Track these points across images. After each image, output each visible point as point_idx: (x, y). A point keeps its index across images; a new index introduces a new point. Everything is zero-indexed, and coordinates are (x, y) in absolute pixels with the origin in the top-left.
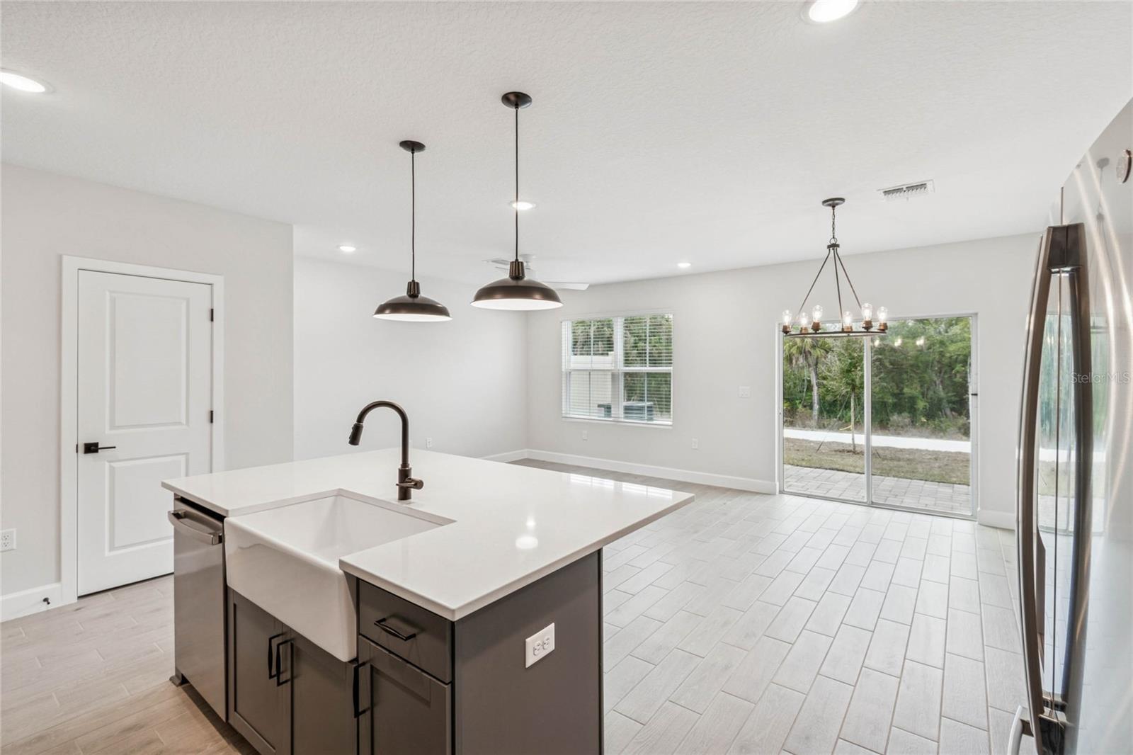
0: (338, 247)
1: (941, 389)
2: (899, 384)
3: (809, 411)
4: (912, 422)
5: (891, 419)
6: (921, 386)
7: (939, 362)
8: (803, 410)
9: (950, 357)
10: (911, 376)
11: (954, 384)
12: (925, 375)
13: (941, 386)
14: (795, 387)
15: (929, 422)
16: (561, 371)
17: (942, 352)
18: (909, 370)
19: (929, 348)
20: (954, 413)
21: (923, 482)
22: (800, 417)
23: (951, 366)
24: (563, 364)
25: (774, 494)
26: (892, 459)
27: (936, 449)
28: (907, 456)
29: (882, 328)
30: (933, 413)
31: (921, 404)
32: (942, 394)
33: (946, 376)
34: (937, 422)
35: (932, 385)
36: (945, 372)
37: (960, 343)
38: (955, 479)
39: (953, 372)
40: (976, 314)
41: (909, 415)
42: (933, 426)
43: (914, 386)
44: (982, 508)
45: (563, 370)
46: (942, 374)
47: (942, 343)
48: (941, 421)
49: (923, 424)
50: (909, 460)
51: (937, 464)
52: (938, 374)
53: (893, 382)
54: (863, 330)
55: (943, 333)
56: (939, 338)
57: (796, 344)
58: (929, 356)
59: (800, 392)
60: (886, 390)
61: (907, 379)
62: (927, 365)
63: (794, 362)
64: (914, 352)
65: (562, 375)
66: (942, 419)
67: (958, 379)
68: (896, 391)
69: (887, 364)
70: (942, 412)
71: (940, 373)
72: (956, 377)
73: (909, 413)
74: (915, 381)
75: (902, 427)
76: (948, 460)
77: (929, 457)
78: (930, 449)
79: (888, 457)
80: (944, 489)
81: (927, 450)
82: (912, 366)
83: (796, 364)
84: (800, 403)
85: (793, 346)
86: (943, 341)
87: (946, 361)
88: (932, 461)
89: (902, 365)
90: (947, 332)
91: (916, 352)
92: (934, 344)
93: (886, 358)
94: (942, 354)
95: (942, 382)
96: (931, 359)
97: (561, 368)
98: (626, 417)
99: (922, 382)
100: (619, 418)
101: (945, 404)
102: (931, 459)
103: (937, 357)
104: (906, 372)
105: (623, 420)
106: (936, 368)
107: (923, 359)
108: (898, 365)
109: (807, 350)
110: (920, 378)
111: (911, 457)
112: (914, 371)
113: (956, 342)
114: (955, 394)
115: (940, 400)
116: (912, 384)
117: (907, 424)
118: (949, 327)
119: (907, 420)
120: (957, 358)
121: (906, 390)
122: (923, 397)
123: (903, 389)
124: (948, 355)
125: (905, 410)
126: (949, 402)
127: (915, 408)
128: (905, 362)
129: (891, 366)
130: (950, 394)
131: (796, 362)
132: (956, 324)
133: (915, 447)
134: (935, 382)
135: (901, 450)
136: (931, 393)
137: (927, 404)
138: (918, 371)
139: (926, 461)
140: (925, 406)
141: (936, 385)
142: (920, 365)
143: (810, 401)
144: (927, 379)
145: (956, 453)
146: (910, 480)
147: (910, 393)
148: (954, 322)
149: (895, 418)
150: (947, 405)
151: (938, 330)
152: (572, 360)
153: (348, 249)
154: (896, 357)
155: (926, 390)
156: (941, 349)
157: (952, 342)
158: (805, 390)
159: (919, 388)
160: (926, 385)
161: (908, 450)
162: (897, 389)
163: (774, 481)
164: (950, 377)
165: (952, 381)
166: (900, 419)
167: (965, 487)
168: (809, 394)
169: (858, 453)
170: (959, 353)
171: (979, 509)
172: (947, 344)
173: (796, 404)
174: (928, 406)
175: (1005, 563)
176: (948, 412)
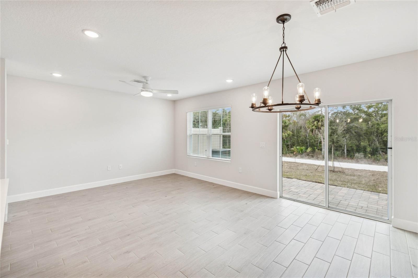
0: (51, 74)
1: (377, 143)
2: (359, 141)
3: (320, 151)
4: (365, 156)
5: (355, 155)
6: (369, 142)
7: (377, 132)
8: (318, 151)
9: (382, 130)
10: (364, 138)
11: (384, 141)
12: (371, 137)
13: (377, 142)
14: (314, 142)
15: (372, 157)
16: (187, 135)
17: (378, 128)
18: (363, 136)
19: (372, 126)
20: (383, 153)
21: (363, 191)
22: (316, 154)
23: (382, 134)
24: (188, 131)
25: (277, 198)
26: (351, 175)
27: (374, 170)
28: (359, 173)
29: (317, 102)
30: (374, 152)
31: (368, 149)
32: (378, 145)
33: (380, 138)
34: (375, 157)
35: (373, 142)
36: (379, 136)
37: (386, 124)
38: (380, 189)
39: (383, 136)
40: (392, 100)
41: (363, 154)
42: (374, 158)
43: (366, 142)
44: (395, 217)
45: (188, 134)
46: (378, 137)
47: (378, 124)
48: (378, 157)
49: (369, 157)
50: (359, 175)
51: (373, 178)
52: (376, 137)
53: (356, 140)
54: (298, 102)
55: (379, 120)
56: (377, 122)
57: (315, 125)
58: (372, 130)
59: (317, 144)
60: (353, 143)
61: (362, 139)
62: (371, 133)
63: (314, 132)
64: (365, 128)
65: (187, 136)
66: (378, 155)
67: (385, 139)
68: (358, 144)
69: (354, 133)
70: (378, 152)
71: (377, 136)
72: (384, 138)
73: (363, 153)
74: (366, 140)
75: (360, 159)
76: (379, 175)
77: (370, 174)
78: (371, 170)
79: (349, 174)
80: (374, 196)
81: (369, 170)
82: (364, 133)
83: (315, 133)
84: (317, 148)
85: (313, 126)
86: (378, 123)
87: (379, 131)
88: (370, 176)
89: (360, 133)
90: (380, 120)
91: (366, 128)
92: (374, 125)
93: (353, 130)
94: (378, 129)
95: (378, 140)
96: (373, 131)
97: (187, 134)
98: (212, 156)
99: (369, 140)
100: (209, 156)
101: (379, 149)
102: (370, 175)
103: (376, 130)
104: (362, 136)
105: (211, 157)
106: (375, 135)
107: (369, 131)
108: (359, 133)
109: (319, 127)
110: (368, 138)
111: (360, 174)
112: (365, 136)
113: (384, 124)
114: (383, 145)
115: (377, 148)
116: (365, 141)
117: (362, 157)
118: (381, 118)
119: (363, 156)
120: (385, 130)
121: (362, 143)
122: (370, 146)
123: (360, 143)
124: (380, 129)
125: (361, 152)
126: (381, 148)
127: (366, 151)
128: (361, 132)
129: (356, 134)
130: (381, 145)
131: (315, 132)
132: (384, 116)
133: (364, 169)
134: (375, 140)
135: (357, 170)
136: (373, 144)
137: (371, 149)
138: (367, 136)
139: (368, 176)
140: (371, 150)
141: (375, 141)
142: (368, 133)
143: (321, 147)
144: (371, 139)
145: (383, 172)
146: (356, 190)
147: (363, 145)
148: (383, 116)
149: (357, 155)
150: (380, 150)
151: (376, 119)
152: (192, 130)
153: (57, 75)
154: (358, 130)
155: (371, 143)
156: (378, 127)
157: (383, 124)
158: (319, 143)
159: (368, 143)
160: (371, 142)
161: (360, 170)
162: (358, 143)
163: (277, 191)
164: (382, 138)
165: (382, 140)
166: (359, 155)
167: (386, 194)
168: (320, 145)
169: (335, 172)
170: (385, 128)
171: (393, 217)
172: (380, 124)
173: (315, 149)
174: (372, 150)
175: (412, 267)
176: (381, 152)
